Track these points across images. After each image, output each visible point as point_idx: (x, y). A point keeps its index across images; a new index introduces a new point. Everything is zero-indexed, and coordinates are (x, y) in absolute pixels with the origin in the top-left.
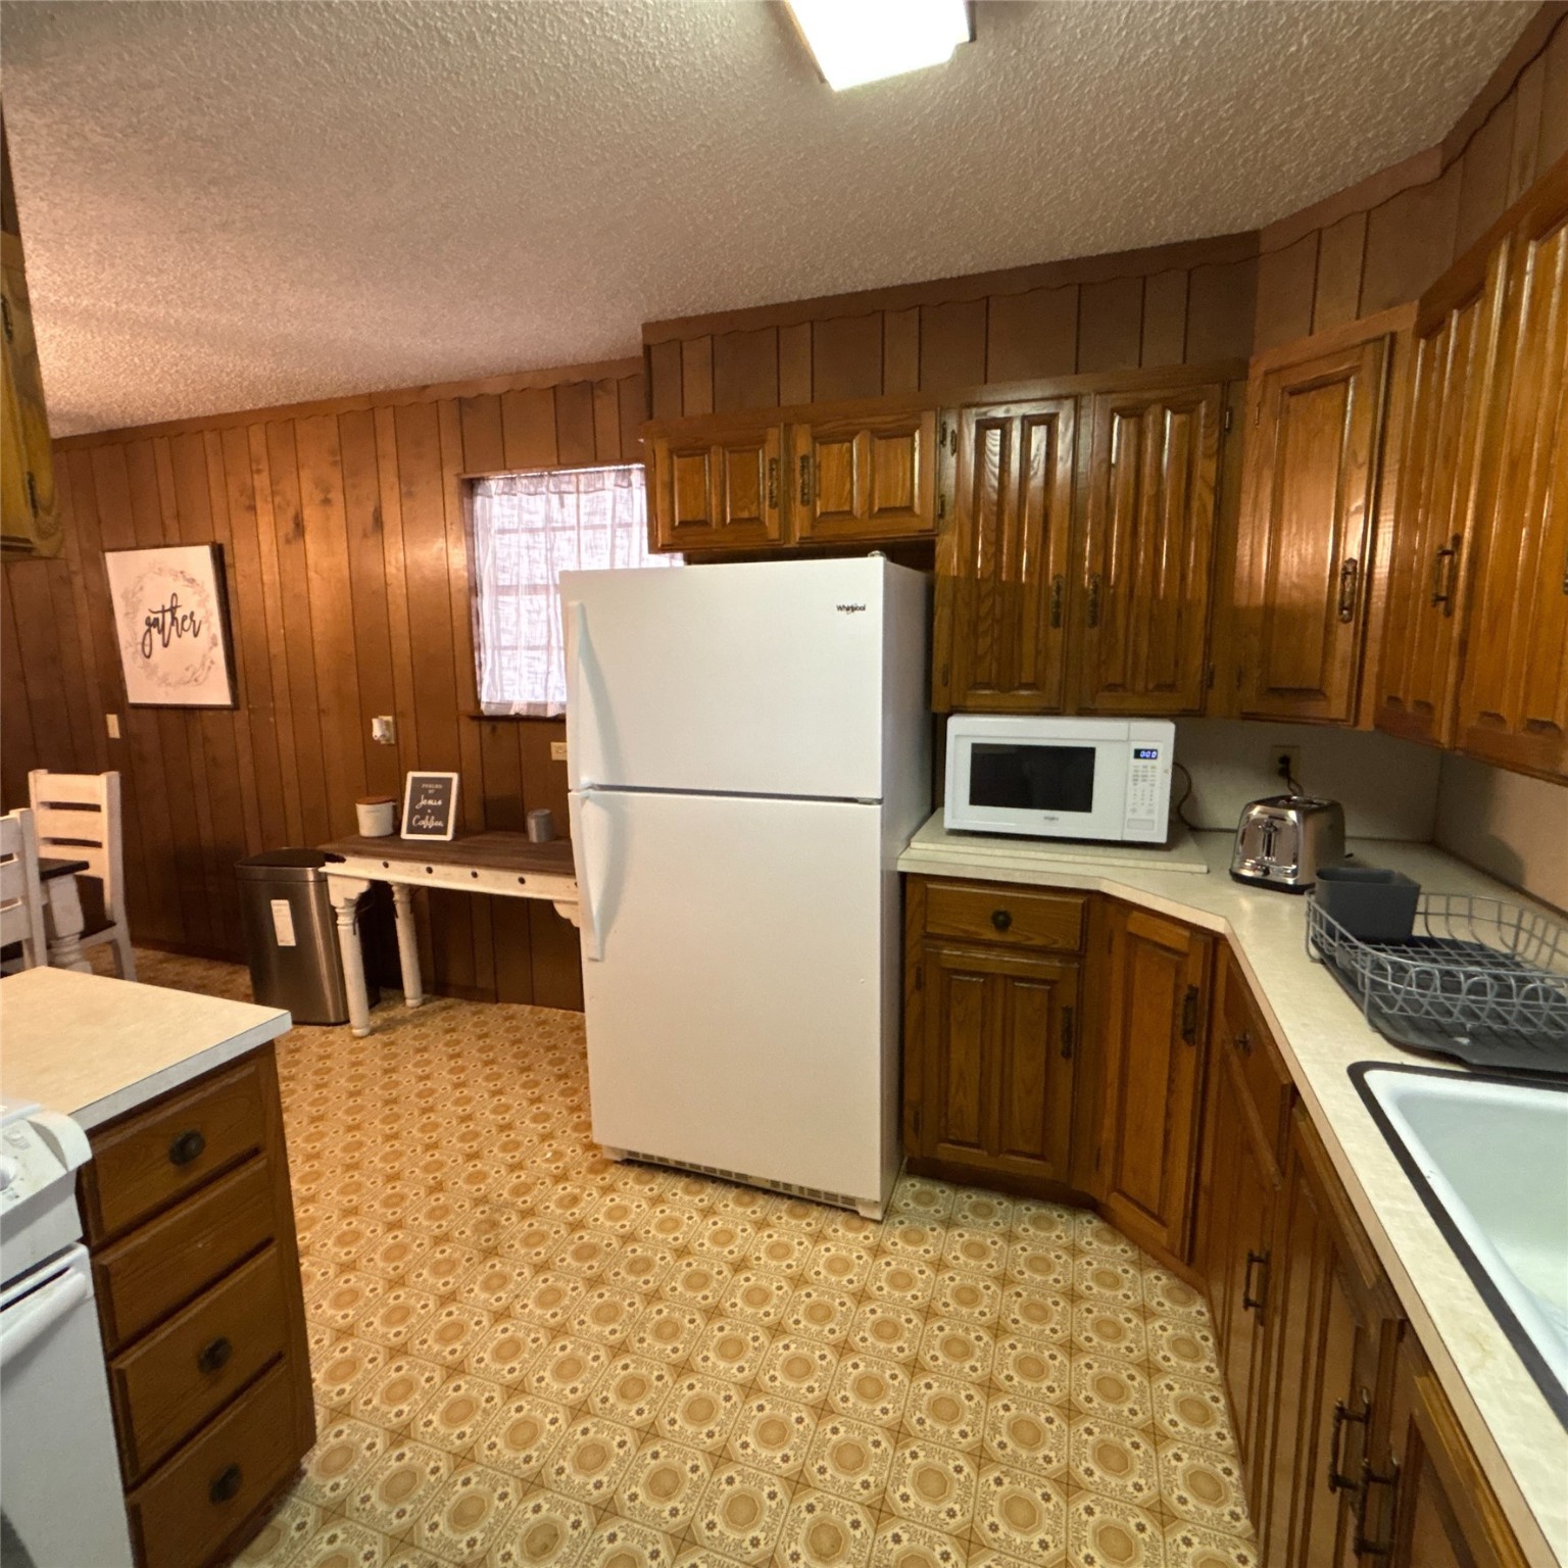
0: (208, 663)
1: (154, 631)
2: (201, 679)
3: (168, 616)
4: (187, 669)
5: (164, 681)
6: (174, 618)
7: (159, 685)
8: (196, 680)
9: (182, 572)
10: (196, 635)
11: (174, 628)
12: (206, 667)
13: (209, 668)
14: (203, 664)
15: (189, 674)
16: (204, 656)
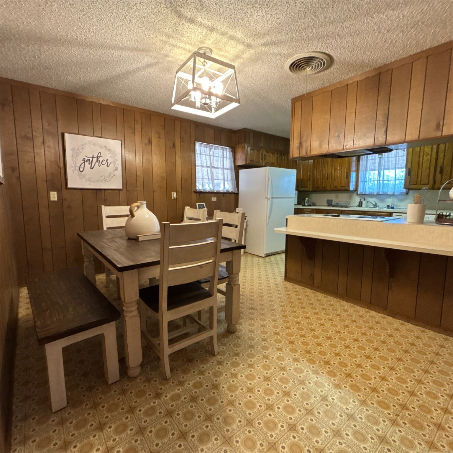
0: (112, 175)
1: (87, 164)
2: (107, 180)
3: (95, 159)
4: (101, 177)
5: (89, 180)
6: (97, 160)
7: (86, 181)
8: (105, 180)
9: (105, 146)
10: (107, 166)
11: (97, 164)
12: (111, 177)
13: (112, 177)
14: (109, 176)
15: (102, 178)
16: (111, 173)
